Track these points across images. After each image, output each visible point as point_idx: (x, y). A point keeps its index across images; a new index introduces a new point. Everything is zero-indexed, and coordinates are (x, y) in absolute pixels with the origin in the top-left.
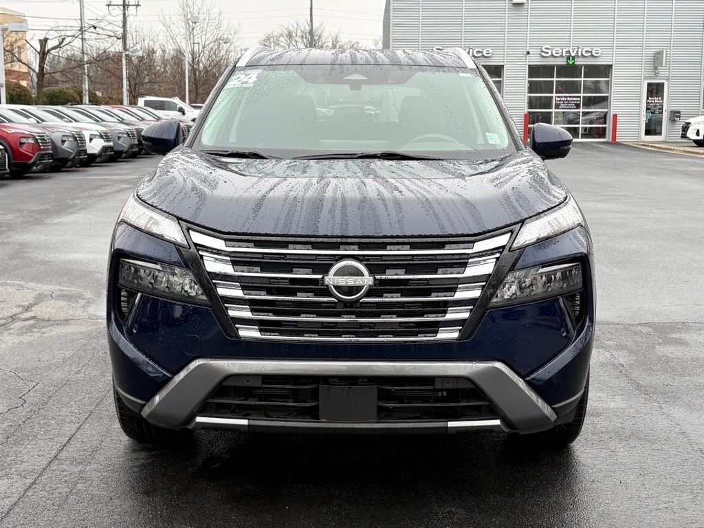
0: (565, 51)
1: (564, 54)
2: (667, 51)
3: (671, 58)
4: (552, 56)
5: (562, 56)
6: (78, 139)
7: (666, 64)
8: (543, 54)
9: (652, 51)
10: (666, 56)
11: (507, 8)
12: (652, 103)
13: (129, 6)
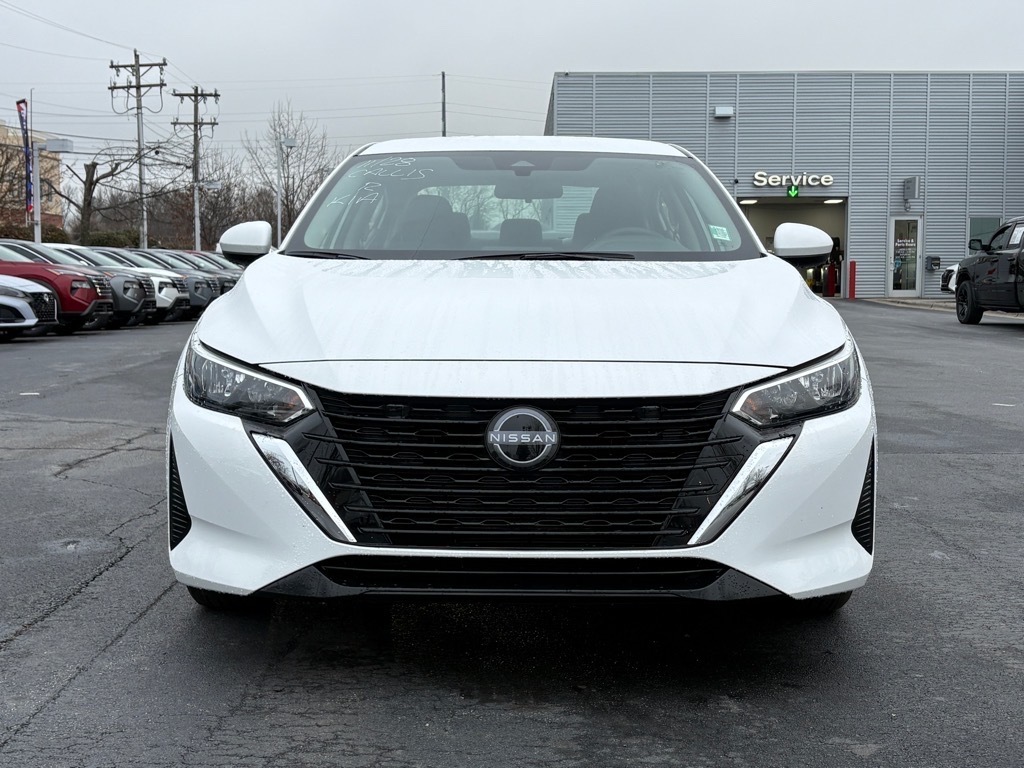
0: (784, 178)
1: (784, 183)
2: (920, 179)
3: (927, 187)
4: (768, 185)
5: (781, 185)
6: (144, 287)
7: (919, 196)
8: (756, 183)
9: (901, 179)
10: (919, 186)
11: (708, 122)
12: (901, 247)
13: (202, 124)
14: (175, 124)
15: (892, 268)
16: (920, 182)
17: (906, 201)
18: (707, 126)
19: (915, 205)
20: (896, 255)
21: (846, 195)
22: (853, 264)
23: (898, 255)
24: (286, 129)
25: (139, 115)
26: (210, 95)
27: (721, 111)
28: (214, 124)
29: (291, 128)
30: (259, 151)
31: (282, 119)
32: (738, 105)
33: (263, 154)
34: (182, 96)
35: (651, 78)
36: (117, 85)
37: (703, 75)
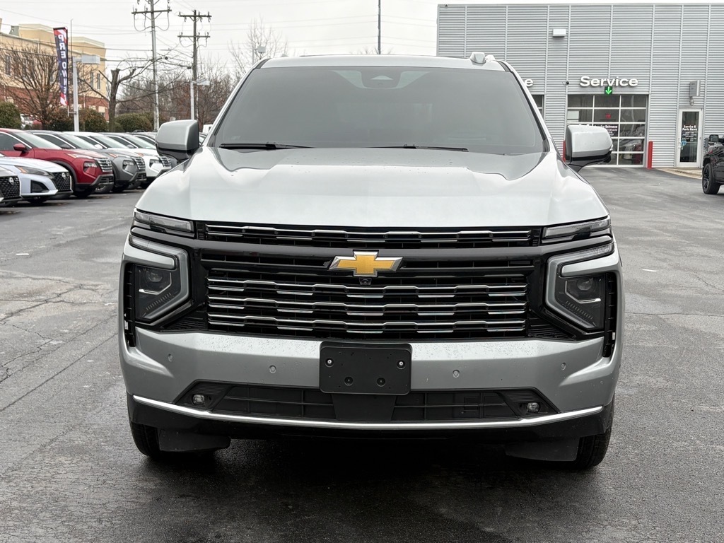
0: (602, 81)
1: (602, 85)
2: (701, 82)
3: (705, 88)
4: (591, 86)
5: (600, 86)
7: (699, 94)
8: (582, 84)
9: (688, 82)
10: (700, 87)
11: (548, 40)
12: (687, 131)
13: (199, 37)
14: (180, 37)
15: (679, 147)
16: (700, 84)
17: (691, 98)
18: (547, 42)
19: (698, 101)
20: (682, 137)
21: (647, 93)
22: (651, 143)
23: (685, 137)
24: (260, 39)
25: (153, 32)
26: (205, 16)
27: (557, 32)
28: (207, 37)
29: (263, 38)
30: (241, 55)
31: (257, 32)
32: (569, 28)
33: (243, 57)
34: (185, 16)
35: (507, 9)
36: (138, 11)
37: (545, 6)
